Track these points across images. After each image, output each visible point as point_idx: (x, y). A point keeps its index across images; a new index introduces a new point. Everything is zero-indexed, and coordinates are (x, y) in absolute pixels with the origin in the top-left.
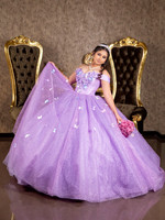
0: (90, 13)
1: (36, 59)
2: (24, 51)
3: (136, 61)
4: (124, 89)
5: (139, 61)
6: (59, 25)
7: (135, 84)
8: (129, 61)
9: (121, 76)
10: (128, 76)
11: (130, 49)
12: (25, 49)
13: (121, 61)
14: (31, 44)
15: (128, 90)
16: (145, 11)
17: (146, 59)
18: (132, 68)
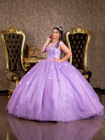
0: (54, 13)
1: (21, 42)
2: (14, 37)
3: (84, 42)
4: (77, 60)
5: (86, 42)
6: (34, 21)
7: (84, 56)
8: (79, 42)
9: (75, 52)
10: (79, 51)
11: (80, 35)
12: (14, 36)
13: (75, 42)
14: (18, 33)
15: (79, 60)
16: (89, 11)
17: (90, 42)
18: (81, 47)
